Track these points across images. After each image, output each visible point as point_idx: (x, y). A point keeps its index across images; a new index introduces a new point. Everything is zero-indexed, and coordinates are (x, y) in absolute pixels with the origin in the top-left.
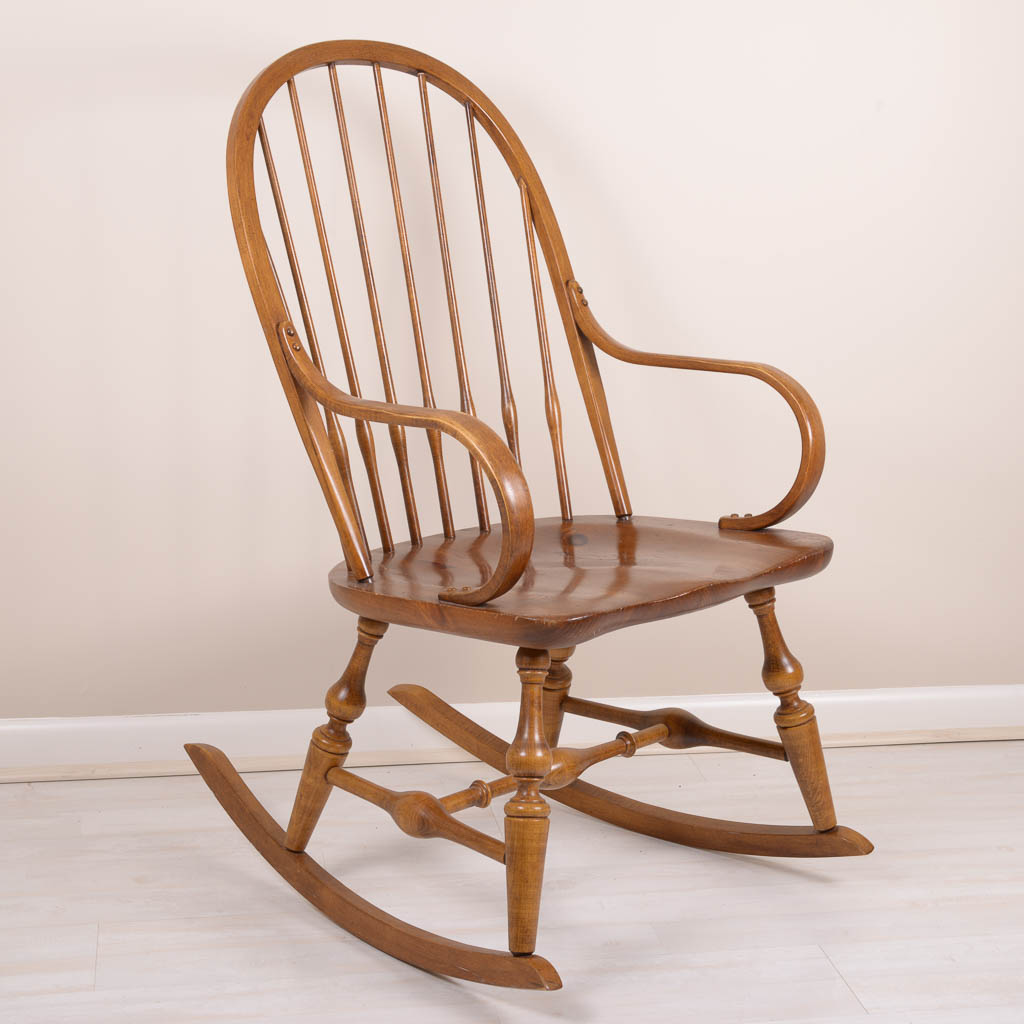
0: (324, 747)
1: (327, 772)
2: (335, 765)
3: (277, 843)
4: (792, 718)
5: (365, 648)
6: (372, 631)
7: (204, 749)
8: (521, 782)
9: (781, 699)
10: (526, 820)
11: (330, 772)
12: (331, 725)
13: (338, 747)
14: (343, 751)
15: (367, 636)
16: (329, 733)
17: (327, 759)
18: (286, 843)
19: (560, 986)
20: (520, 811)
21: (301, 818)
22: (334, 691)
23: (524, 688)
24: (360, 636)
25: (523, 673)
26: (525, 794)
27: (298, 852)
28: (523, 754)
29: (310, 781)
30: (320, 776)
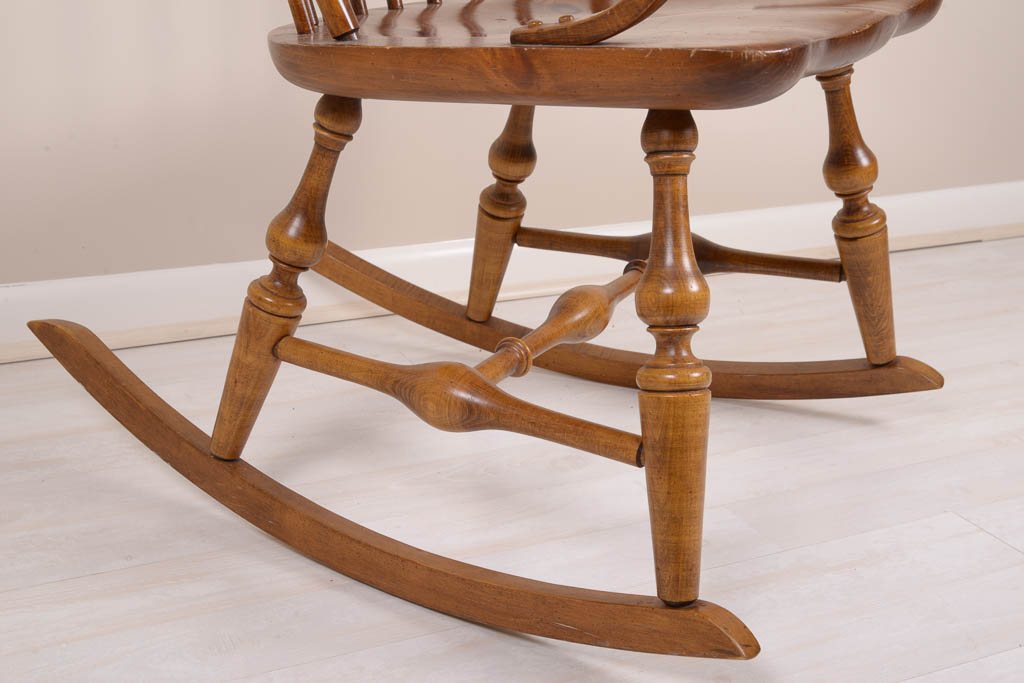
0: (270, 309)
1: (276, 344)
2: (286, 334)
3: (197, 449)
4: (860, 225)
5: (326, 154)
6: (339, 128)
7: (59, 326)
8: (662, 335)
9: (845, 202)
10: (686, 395)
11: (281, 344)
12: (277, 274)
13: (288, 307)
14: (294, 314)
15: (332, 137)
16: (276, 288)
17: (274, 327)
18: (213, 450)
19: (757, 650)
20: (670, 382)
21: (237, 414)
22: (282, 222)
23: (657, 184)
24: (318, 137)
25: (654, 159)
26: (672, 353)
27: (233, 460)
28: (668, 291)
29: (250, 359)
30: (266, 351)
